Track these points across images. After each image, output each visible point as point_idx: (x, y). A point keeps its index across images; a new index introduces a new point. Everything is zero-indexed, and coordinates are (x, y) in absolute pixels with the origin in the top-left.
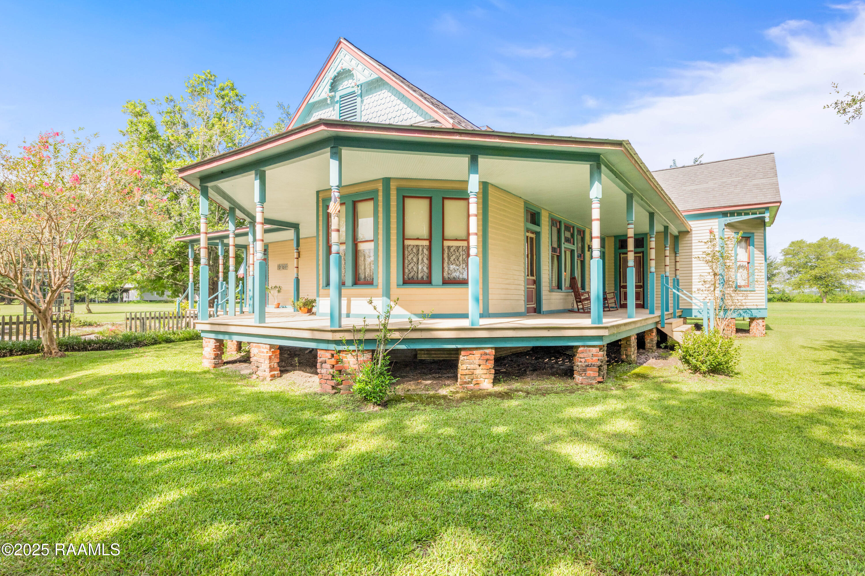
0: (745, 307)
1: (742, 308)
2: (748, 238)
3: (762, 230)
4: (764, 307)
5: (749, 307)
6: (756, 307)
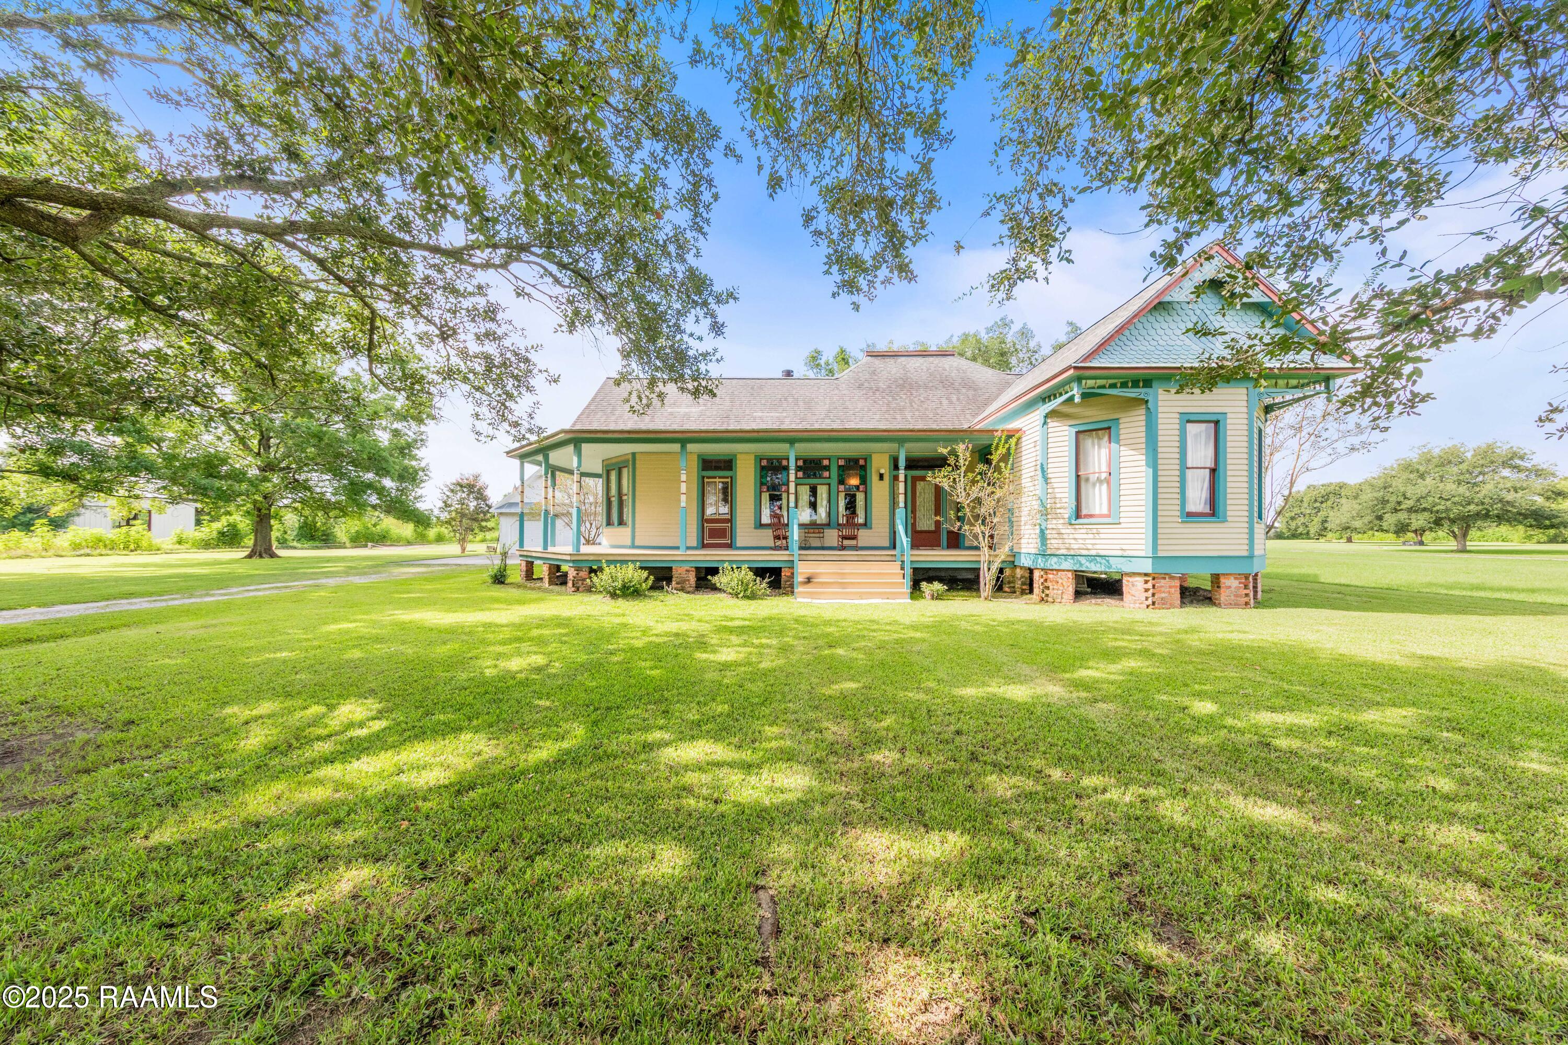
1: (1084, 553)
2: (1106, 430)
3: (1142, 411)
4: (1142, 554)
5: (1102, 553)
6: (1119, 553)
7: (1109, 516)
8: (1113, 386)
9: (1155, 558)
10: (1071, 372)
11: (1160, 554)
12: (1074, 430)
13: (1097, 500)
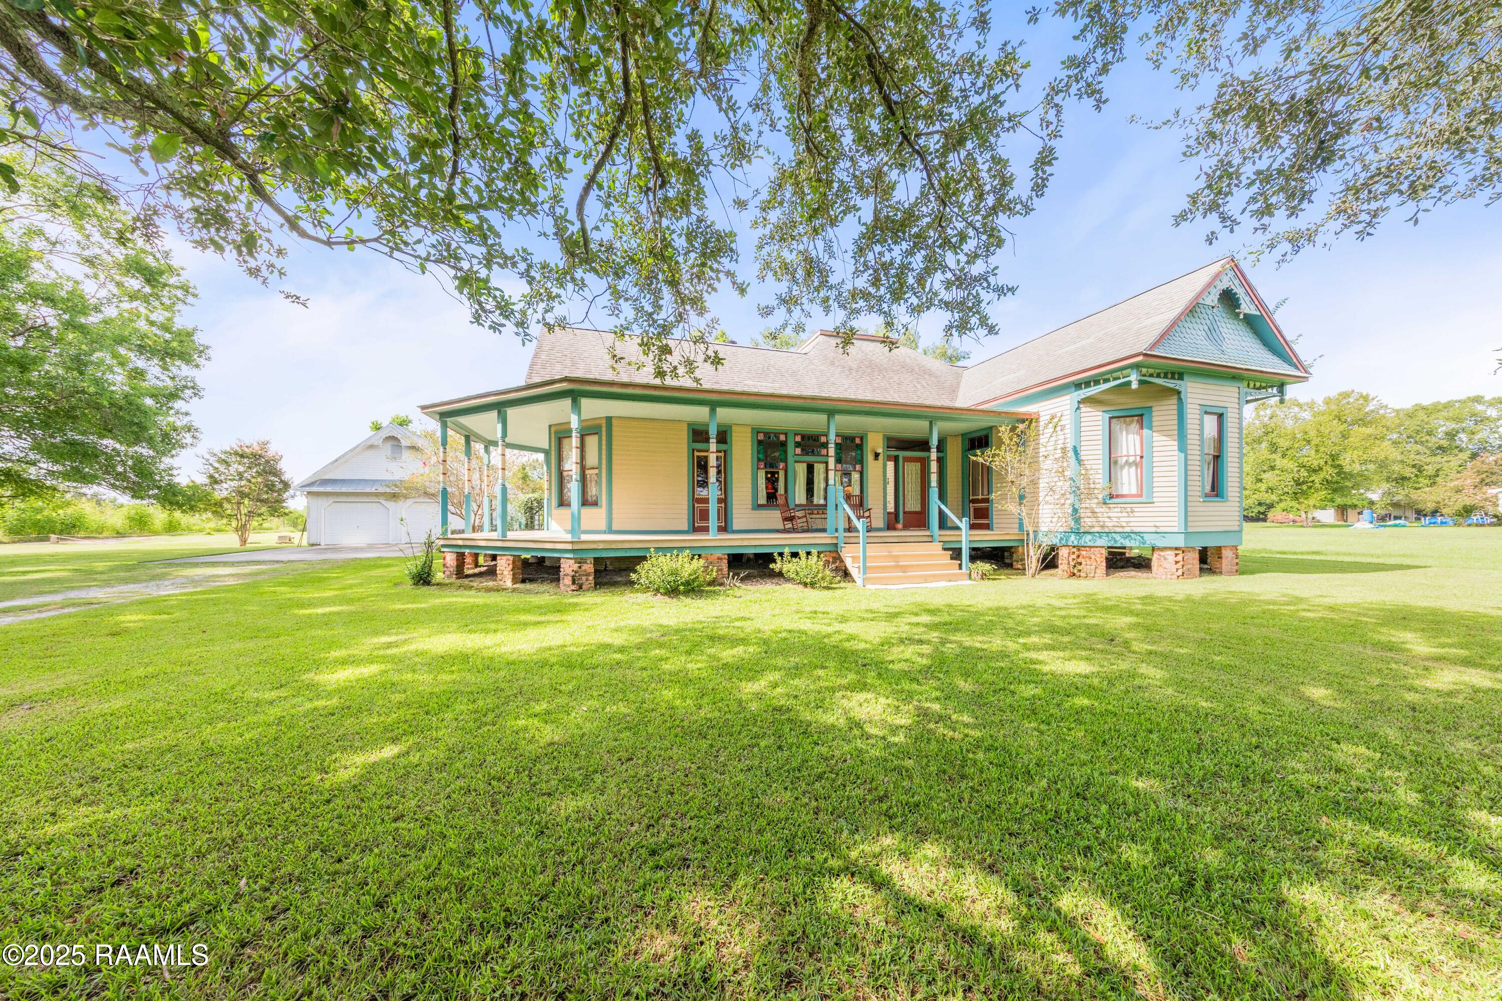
0: (1128, 530)
1: (1118, 530)
2: (1140, 417)
3: (1174, 401)
4: (1176, 530)
5: (1136, 530)
6: (1153, 530)
7: (1141, 496)
8: (1158, 376)
9: (1187, 534)
10: (1141, 358)
11: (1190, 530)
12: (1107, 416)
13: (1128, 481)
